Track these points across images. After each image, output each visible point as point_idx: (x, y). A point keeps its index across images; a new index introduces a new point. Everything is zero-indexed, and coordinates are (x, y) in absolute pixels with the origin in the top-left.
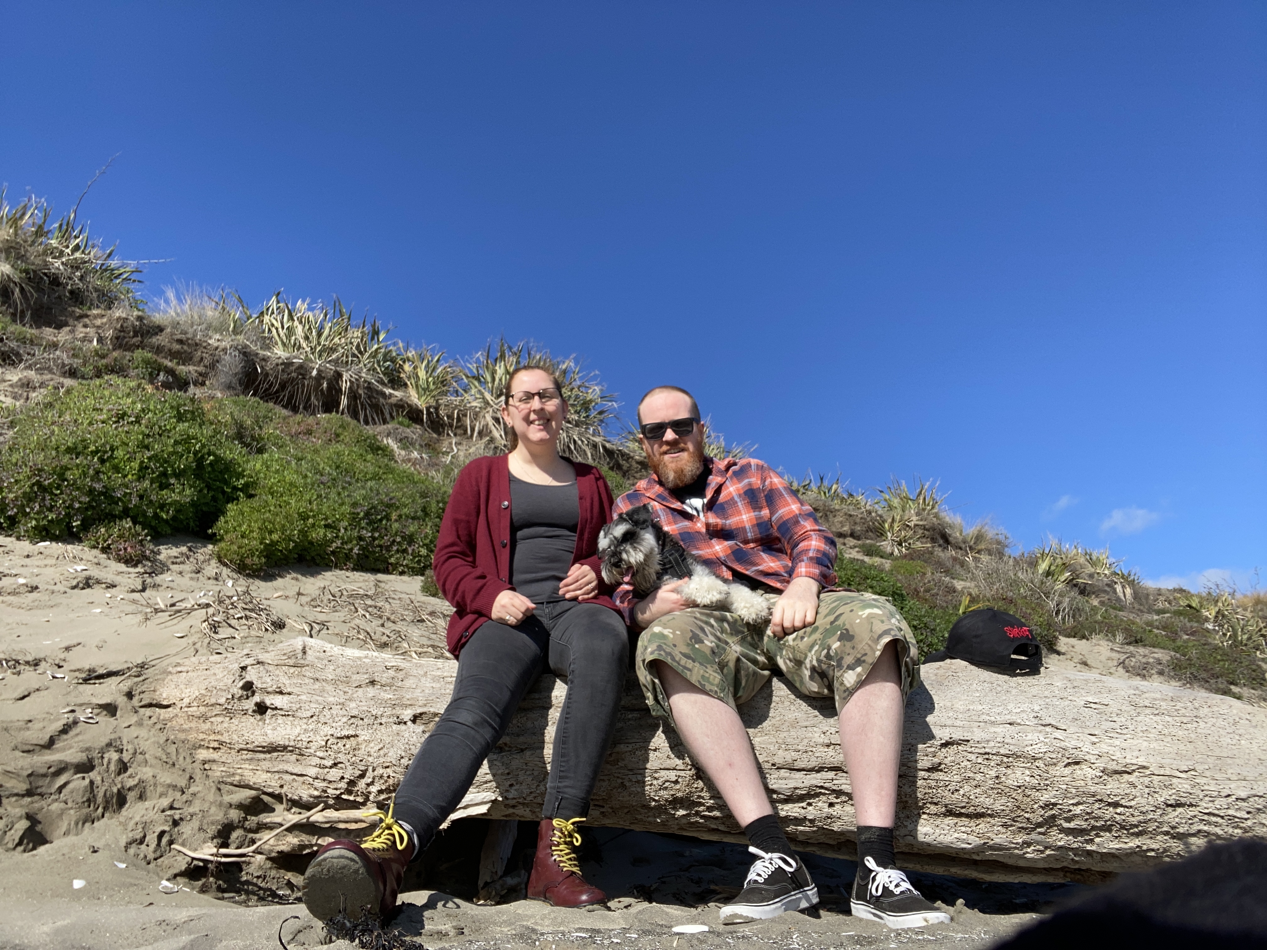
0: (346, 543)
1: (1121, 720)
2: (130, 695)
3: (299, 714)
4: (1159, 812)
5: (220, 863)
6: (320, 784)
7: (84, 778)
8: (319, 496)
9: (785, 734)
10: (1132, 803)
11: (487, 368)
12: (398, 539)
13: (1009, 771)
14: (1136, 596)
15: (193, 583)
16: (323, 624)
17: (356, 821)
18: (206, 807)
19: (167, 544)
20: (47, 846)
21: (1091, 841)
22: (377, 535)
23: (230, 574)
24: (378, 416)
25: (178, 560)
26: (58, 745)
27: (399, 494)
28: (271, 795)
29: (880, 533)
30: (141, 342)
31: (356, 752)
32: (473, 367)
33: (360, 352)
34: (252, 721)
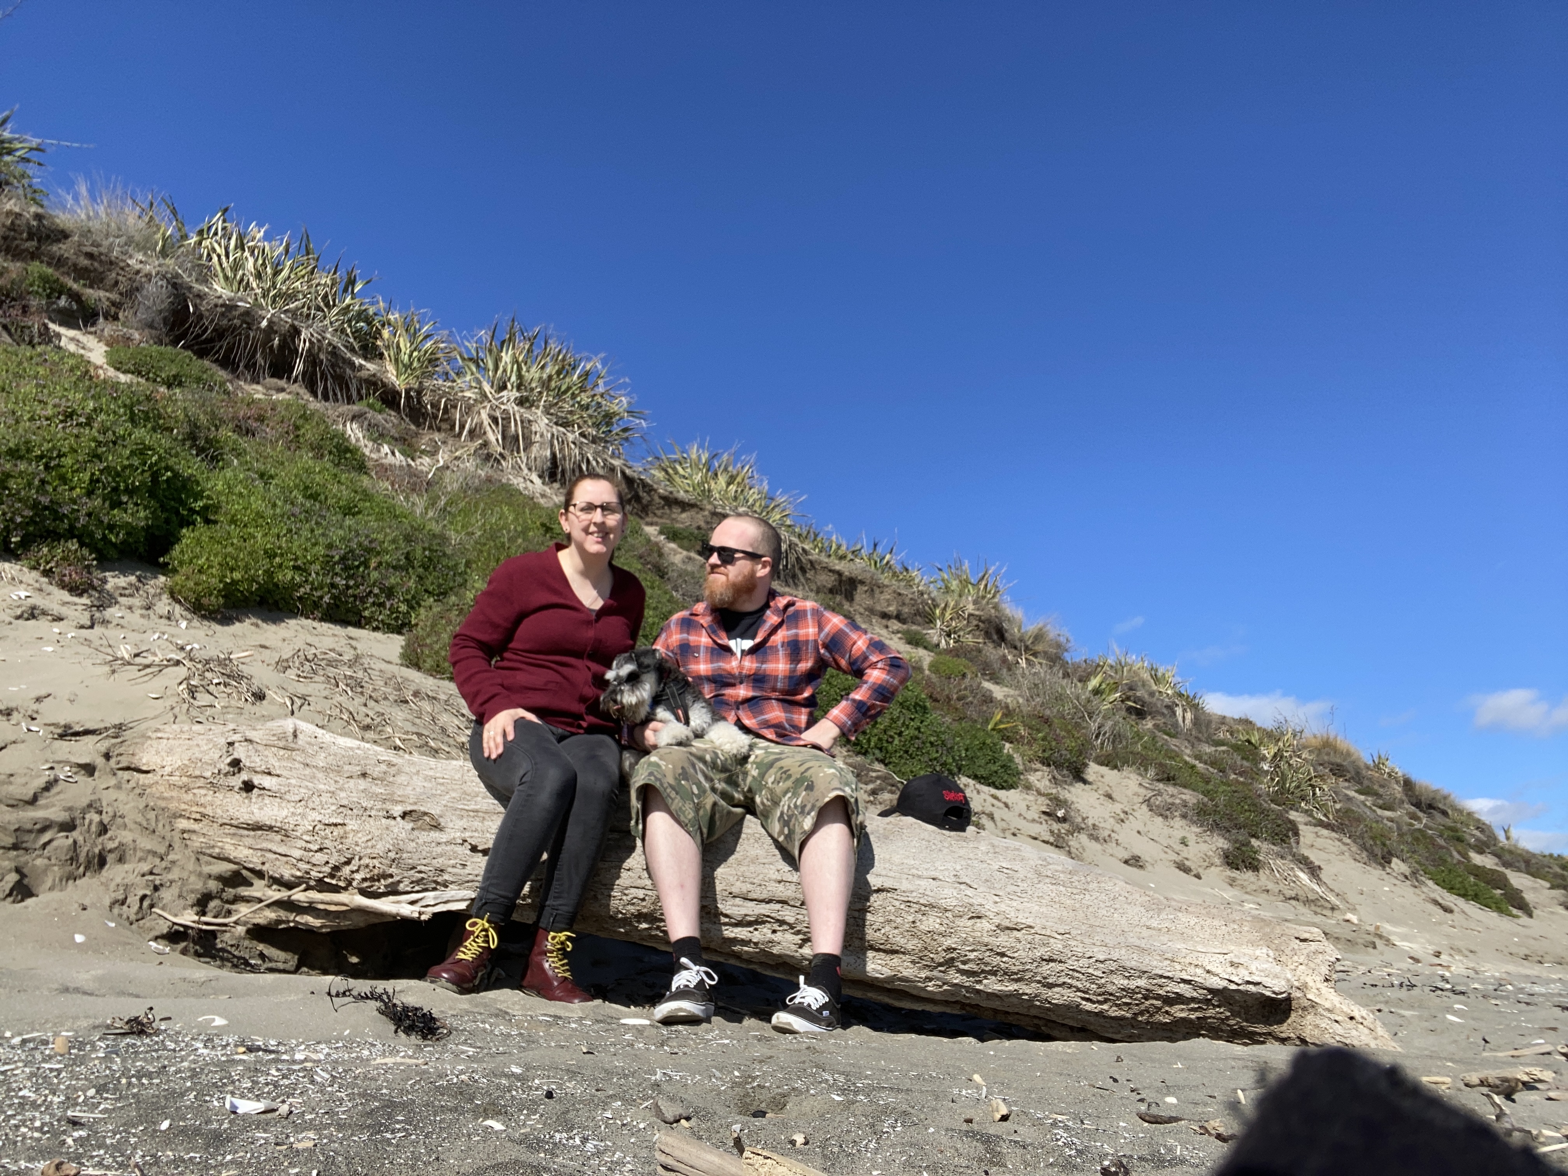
0: (316, 589)
1: (1023, 885)
2: (107, 756)
3: (287, 797)
4: (1035, 964)
5: (201, 930)
6: (304, 866)
7: (67, 837)
8: (290, 531)
9: (745, 868)
10: (1016, 955)
11: (490, 351)
12: (376, 591)
13: (924, 918)
14: (1196, 722)
15: (144, 621)
16: (304, 698)
17: (336, 904)
18: (185, 875)
19: (114, 571)
20: (34, 899)
21: (980, 982)
22: (351, 583)
23: (184, 613)
24: (341, 390)
25: (127, 592)
26: (41, 802)
27: (381, 537)
28: (252, 870)
29: (929, 620)
30: (38, 248)
31: (344, 840)
32: (472, 346)
33: (327, 305)
34: (238, 798)
